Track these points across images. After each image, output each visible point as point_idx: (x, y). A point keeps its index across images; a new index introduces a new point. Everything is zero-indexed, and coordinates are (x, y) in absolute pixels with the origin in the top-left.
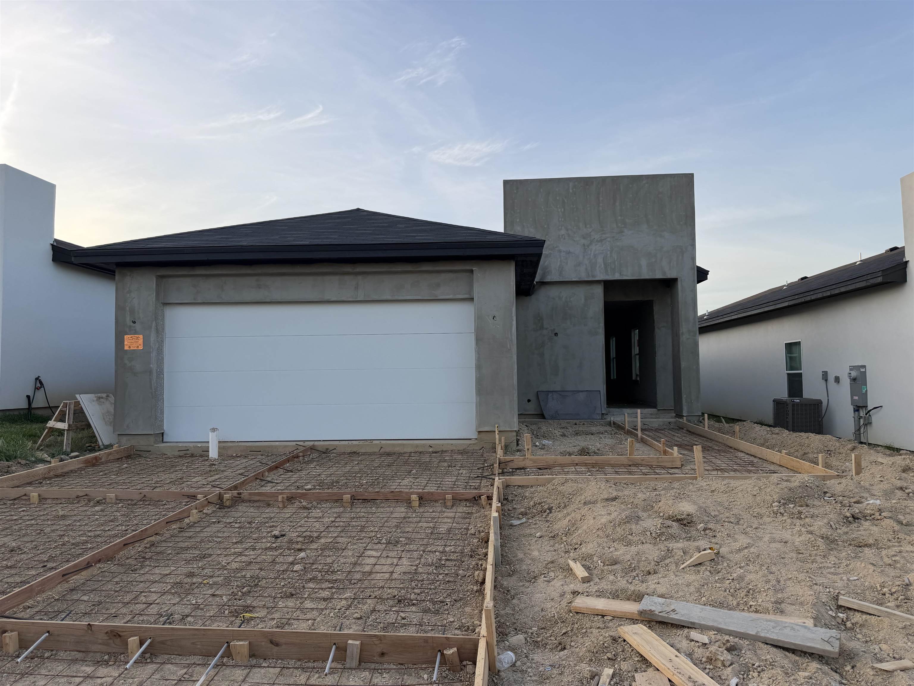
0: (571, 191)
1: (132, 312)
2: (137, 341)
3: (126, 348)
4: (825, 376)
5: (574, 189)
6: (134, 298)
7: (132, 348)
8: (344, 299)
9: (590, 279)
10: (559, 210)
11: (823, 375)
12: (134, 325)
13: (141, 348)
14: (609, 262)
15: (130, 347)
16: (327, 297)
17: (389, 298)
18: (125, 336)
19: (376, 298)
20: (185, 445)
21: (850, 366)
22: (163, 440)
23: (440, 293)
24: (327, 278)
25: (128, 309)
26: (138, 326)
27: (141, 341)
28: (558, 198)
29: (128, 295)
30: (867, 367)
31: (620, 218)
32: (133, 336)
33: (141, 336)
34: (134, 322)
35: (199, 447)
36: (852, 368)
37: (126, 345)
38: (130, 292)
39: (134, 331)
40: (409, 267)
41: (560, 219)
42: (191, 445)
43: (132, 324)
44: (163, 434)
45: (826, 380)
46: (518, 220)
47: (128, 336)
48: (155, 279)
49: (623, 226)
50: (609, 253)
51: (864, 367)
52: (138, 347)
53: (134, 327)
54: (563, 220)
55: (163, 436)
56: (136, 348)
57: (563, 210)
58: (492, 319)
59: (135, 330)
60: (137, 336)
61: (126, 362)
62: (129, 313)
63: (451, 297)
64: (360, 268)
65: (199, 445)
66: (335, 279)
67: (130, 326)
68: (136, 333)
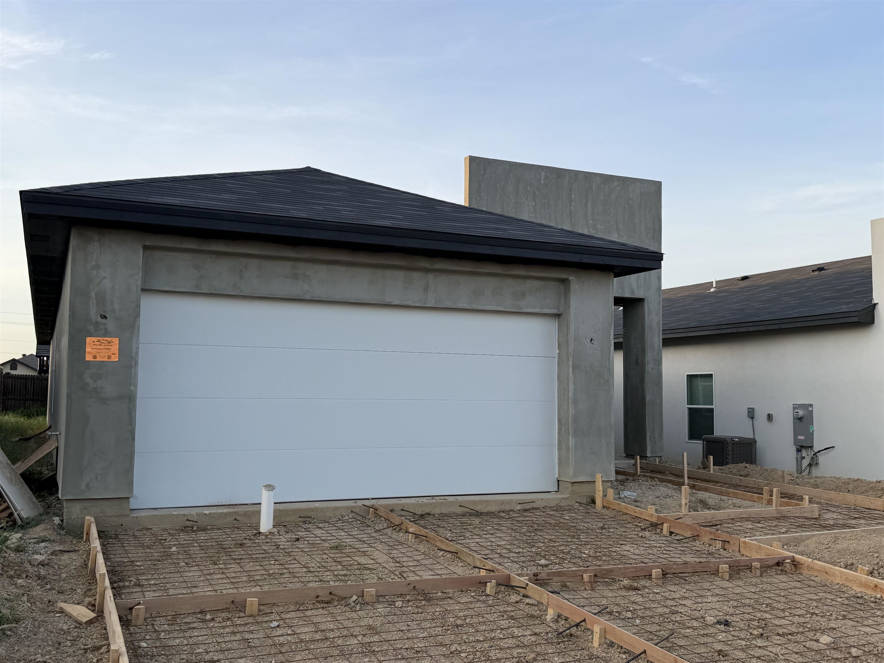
0: (542, 182)
1: (101, 299)
2: (108, 347)
3: (89, 358)
4: (751, 414)
5: (546, 181)
6: (105, 278)
7: (98, 359)
8: (410, 303)
10: (530, 203)
11: (749, 412)
12: (104, 321)
13: (115, 358)
15: (95, 357)
16: (388, 299)
17: (466, 306)
18: (88, 339)
20: (182, 513)
21: (794, 405)
23: (525, 305)
24: (388, 273)
25: (93, 294)
26: (110, 324)
27: (115, 348)
28: (529, 188)
29: (95, 273)
30: (814, 406)
32: (101, 338)
33: (116, 341)
34: (104, 317)
35: (206, 514)
36: (796, 407)
37: (89, 353)
38: (97, 267)
39: (103, 332)
40: (498, 269)
42: (194, 512)
43: (99, 319)
45: (752, 418)
47: (95, 339)
48: (141, 250)
51: (811, 405)
52: (109, 357)
53: (104, 324)
56: (106, 359)
57: (533, 203)
58: (589, 342)
59: (106, 330)
60: (109, 339)
61: (88, 380)
62: (95, 302)
63: (537, 310)
64: (440, 264)
65: (207, 512)
66: (400, 274)
67: (97, 323)
68: (106, 334)
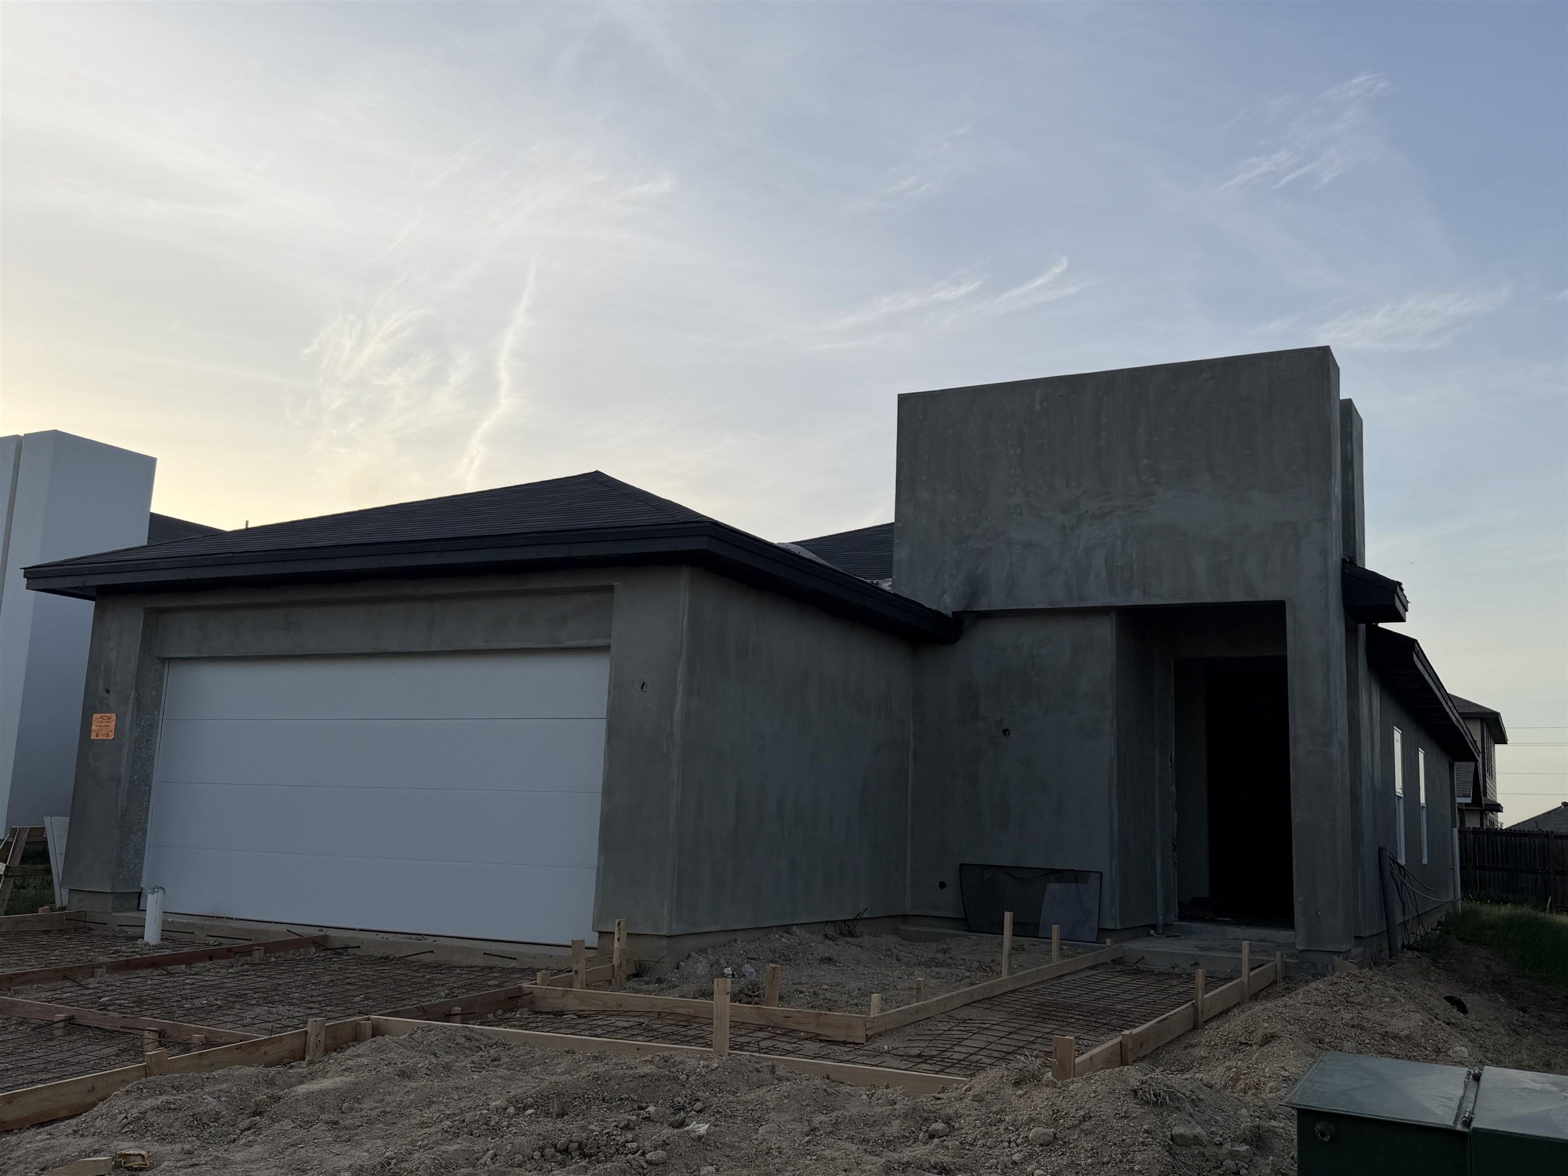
0: (1037, 408)
1: (107, 673)
2: (108, 724)
3: (93, 736)
5: (1045, 404)
6: (113, 648)
7: (100, 737)
8: (411, 648)
9: (1075, 604)
10: (1011, 451)
12: (107, 696)
13: (111, 736)
14: (1120, 564)
15: (97, 735)
16: (384, 646)
17: (481, 645)
18: (94, 715)
19: (459, 646)
22: (138, 906)
24: (385, 608)
25: (102, 667)
26: (111, 698)
27: (112, 725)
28: (1009, 425)
29: (106, 643)
31: (1145, 461)
32: (103, 715)
33: (114, 716)
34: (108, 692)
37: (94, 731)
38: (108, 637)
39: (106, 707)
41: (1013, 472)
43: (104, 694)
44: (140, 893)
46: (924, 478)
47: (98, 715)
48: (142, 615)
49: (1152, 480)
50: (1119, 543)
52: (108, 735)
53: (107, 699)
54: (1018, 472)
55: (139, 899)
56: (105, 738)
57: (1019, 450)
58: (639, 689)
59: (108, 705)
60: (109, 715)
61: (90, 762)
62: (103, 675)
63: (584, 643)
66: (400, 609)
67: (102, 698)
68: (107, 710)
